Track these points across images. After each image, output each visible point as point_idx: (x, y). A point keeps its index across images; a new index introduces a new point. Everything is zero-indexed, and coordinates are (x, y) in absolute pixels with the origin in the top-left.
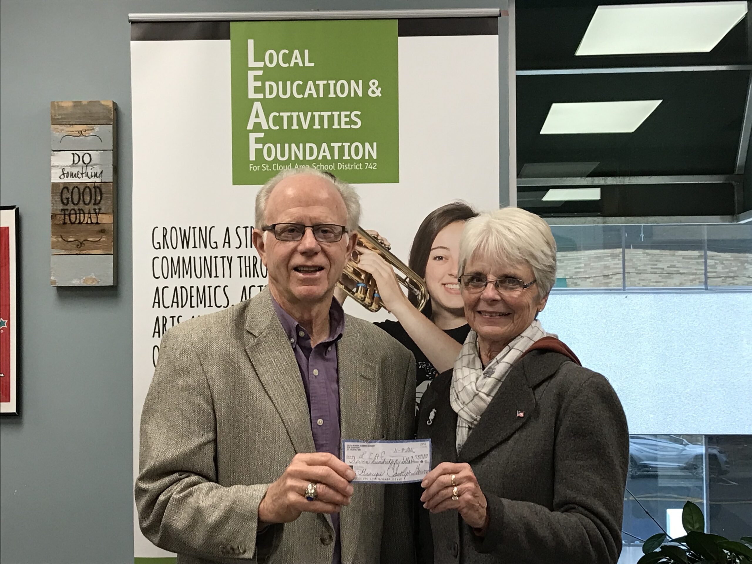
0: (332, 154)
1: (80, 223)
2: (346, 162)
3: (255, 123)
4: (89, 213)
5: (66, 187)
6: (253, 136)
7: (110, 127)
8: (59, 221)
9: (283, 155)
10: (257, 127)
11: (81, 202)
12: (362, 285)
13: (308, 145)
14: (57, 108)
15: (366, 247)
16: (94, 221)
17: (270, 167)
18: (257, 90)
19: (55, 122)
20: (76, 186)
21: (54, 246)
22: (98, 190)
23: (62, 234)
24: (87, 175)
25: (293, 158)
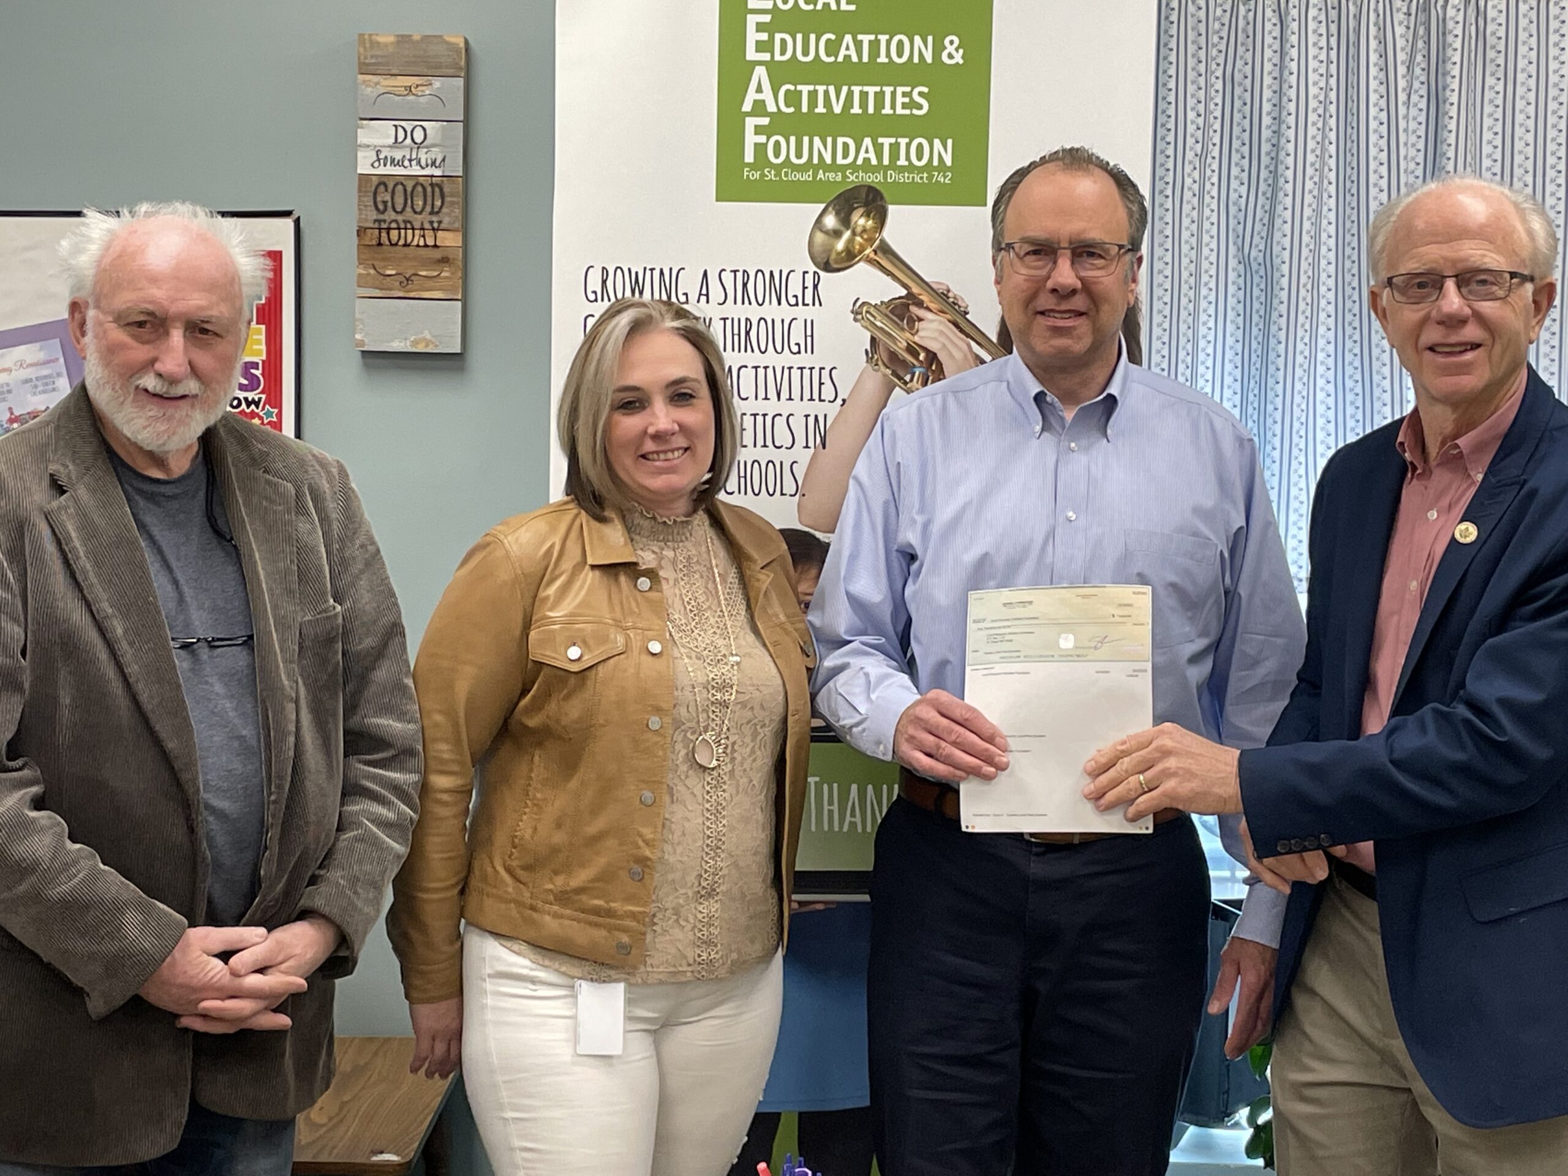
0: (879, 156)
1: (406, 245)
2: (902, 169)
3: (755, 101)
4: (423, 229)
5: (383, 182)
6: (751, 123)
7: (460, 82)
8: (371, 240)
9: (799, 155)
10: (759, 108)
11: (408, 209)
12: (922, 370)
13: (840, 140)
14: (368, 45)
15: (928, 309)
16: (430, 242)
17: (778, 174)
18: (760, 47)
19: (365, 69)
20: (400, 181)
21: (362, 282)
22: (437, 190)
23: (375, 263)
24: (419, 163)
25: (816, 161)
